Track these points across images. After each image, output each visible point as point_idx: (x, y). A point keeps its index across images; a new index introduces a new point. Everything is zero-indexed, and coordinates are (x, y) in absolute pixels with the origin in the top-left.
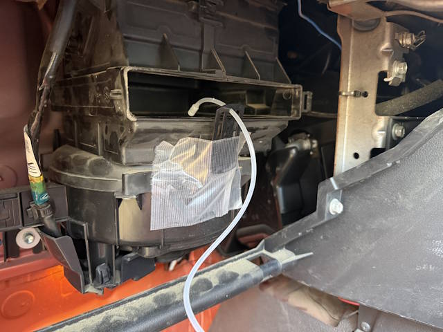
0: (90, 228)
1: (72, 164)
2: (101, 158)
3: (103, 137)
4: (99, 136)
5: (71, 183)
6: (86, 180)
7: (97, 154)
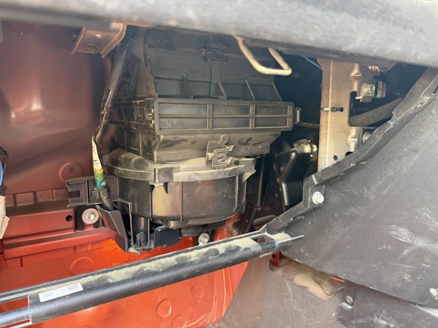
0: (133, 206)
1: (123, 162)
2: (142, 157)
3: (143, 143)
4: (140, 143)
5: (122, 174)
6: (131, 172)
7: (139, 155)
